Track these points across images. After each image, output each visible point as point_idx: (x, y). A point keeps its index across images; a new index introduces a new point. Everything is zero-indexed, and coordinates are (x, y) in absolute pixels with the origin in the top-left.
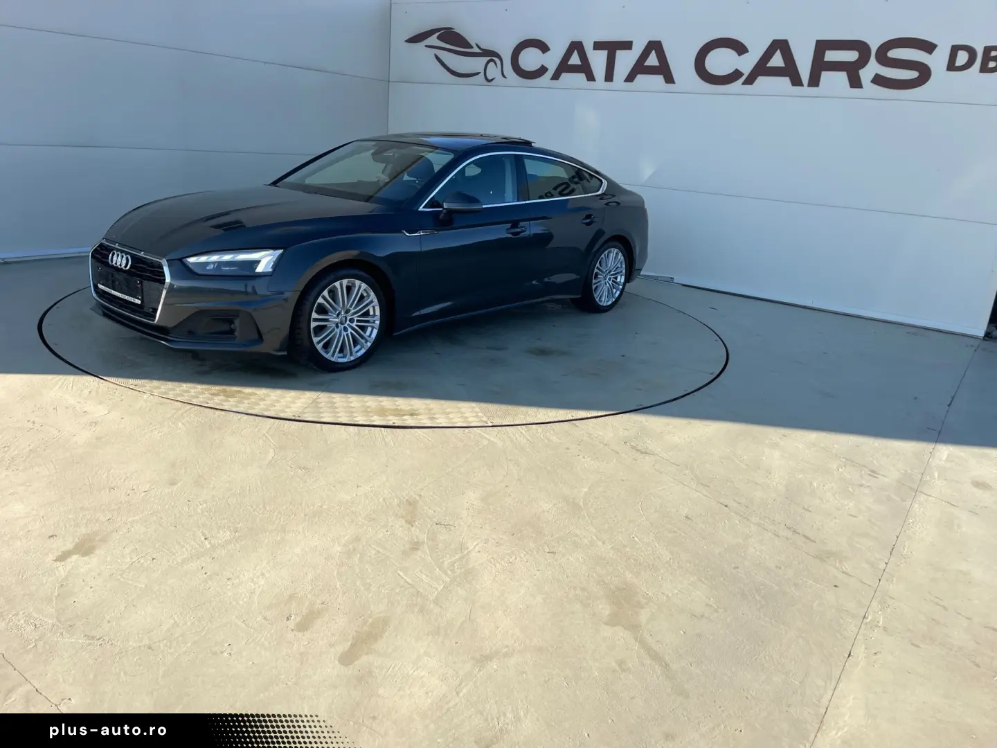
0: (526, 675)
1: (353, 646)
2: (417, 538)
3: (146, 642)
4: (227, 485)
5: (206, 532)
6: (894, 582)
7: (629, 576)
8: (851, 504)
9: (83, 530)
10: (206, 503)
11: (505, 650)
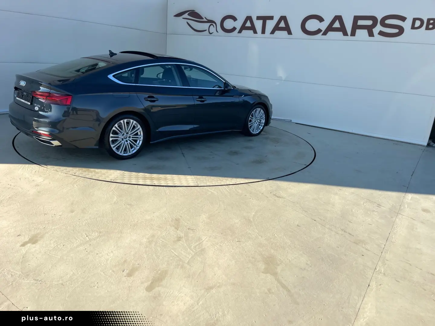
0: (228, 296)
1: (152, 283)
2: (180, 235)
3: (61, 282)
4: (96, 212)
5: (87, 233)
6: (388, 253)
7: (272, 251)
8: (369, 219)
9: (33, 233)
10: (87, 221)
11: (218, 285)
